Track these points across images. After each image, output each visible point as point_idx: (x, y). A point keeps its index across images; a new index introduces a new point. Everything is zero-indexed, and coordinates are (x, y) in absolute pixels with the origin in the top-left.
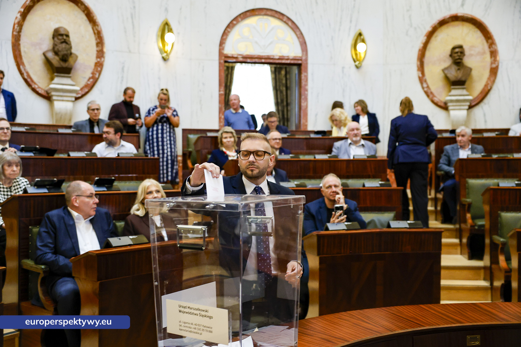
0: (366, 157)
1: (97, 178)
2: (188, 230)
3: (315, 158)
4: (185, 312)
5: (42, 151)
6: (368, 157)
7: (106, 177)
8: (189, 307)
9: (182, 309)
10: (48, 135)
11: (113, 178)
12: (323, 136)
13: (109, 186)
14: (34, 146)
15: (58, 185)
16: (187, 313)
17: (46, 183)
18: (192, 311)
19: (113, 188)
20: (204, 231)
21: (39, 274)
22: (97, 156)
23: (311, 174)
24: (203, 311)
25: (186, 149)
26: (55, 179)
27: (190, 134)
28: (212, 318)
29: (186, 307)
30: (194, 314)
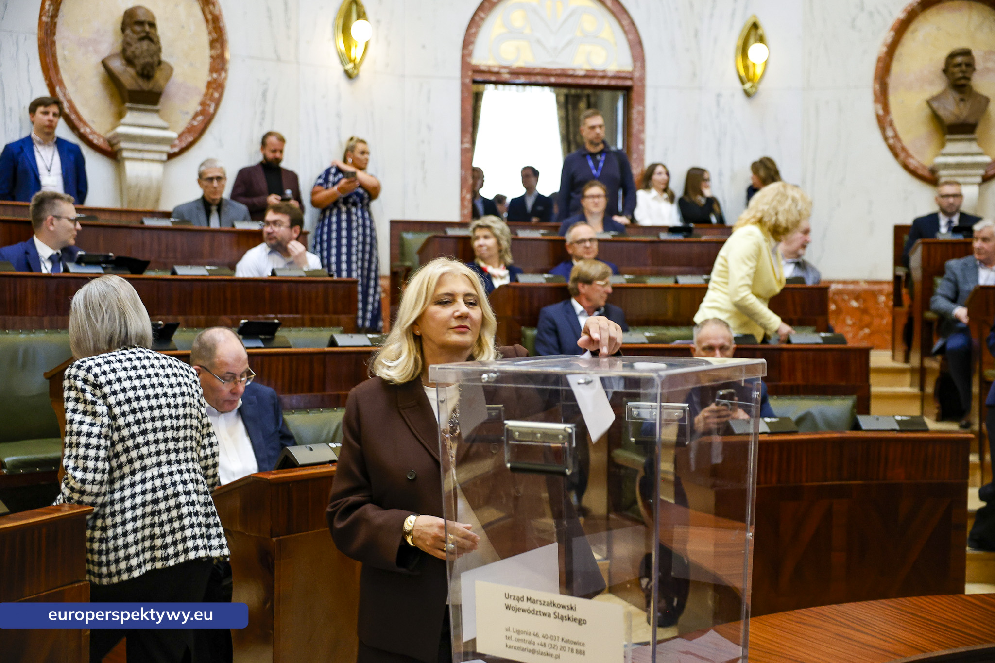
1: (243, 321)
2: (532, 432)
3: (677, 282)
4: (519, 609)
5: (119, 263)
8: (530, 599)
9: (513, 603)
10: (125, 231)
11: (276, 321)
12: (686, 237)
13: (268, 337)
14: (103, 253)
16: (524, 611)
18: (538, 607)
19: (277, 342)
20: (570, 435)
24: (564, 607)
25: (399, 263)
26: (160, 323)
27: (407, 231)
28: (584, 622)
29: (522, 599)
30: (541, 614)
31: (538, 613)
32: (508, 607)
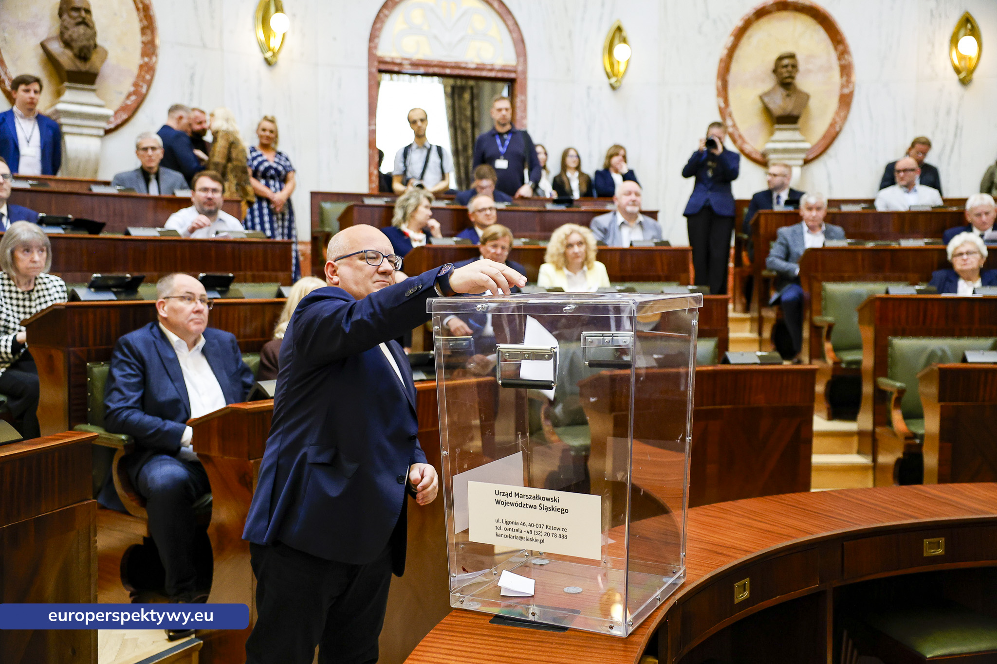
1: (203, 274)
2: (521, 353)
4: (508, 503)
5: (78, 224)
7: (219, 273)
8: (518, 494)
9: (502, 498)
10: (74, 196)
11: (231, 275)
12: (567, 207)
13: (223, 289)
14: (63, 216)
15: (130, 287)
16: (512, 504)
17: (111, 282)
18: (524, 501)
19: (231, 293)
20: (555, 354)
21: (113, 451)
24: (548, 500)
25: (318, 229)
26: (128, 275)
27: (326, 201)
28: (567, 511)
29: (511, 495)
30: (528, 506)
31: (525, 506)
32: (498, 502)
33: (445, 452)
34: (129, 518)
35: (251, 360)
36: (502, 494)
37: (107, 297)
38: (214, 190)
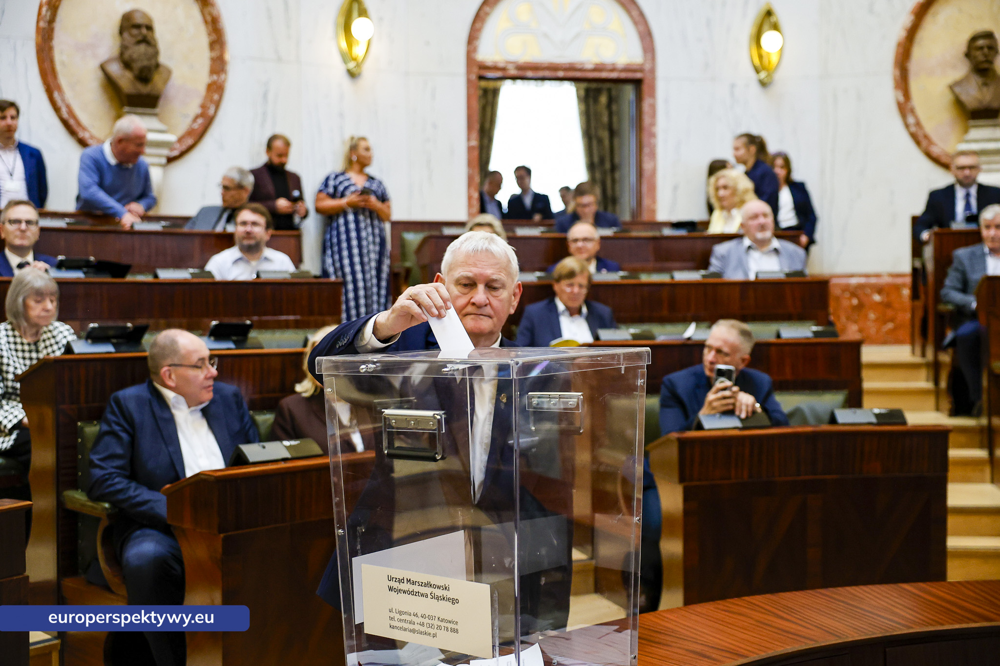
0: (781, 276)
1: (214, 323)
2: (406, 419)
3: (672, 278)
4: (400, 590)
5: (101, 267)
6: (788, 275)
7: (234, 321)
8: (410, 579)
9: (395, 585)
10: (112, 236)
11: (248, 322)
12: (689, 231)
13: (240, 338)
14: (84, 257)
15: (134, 337)
16: (404, 592)
17: (111, 333)
18: (416, 588)
19: (249, 342)
20: (439, 421)
21: (98, 520)
22: (213, 277)
23: (665, 313)
24: (439, 587)
26: (129, 325)
27: (407, 231)
28: (457, 602)
29: (403, 580)
30: (420, 595)
31: (417, 594)
32: (391, 589)
33: (340, 531)
34: (112, 597)
35: (265, 419)
36: (394, 580)
37: (105, 349)
38: (254, 224)
